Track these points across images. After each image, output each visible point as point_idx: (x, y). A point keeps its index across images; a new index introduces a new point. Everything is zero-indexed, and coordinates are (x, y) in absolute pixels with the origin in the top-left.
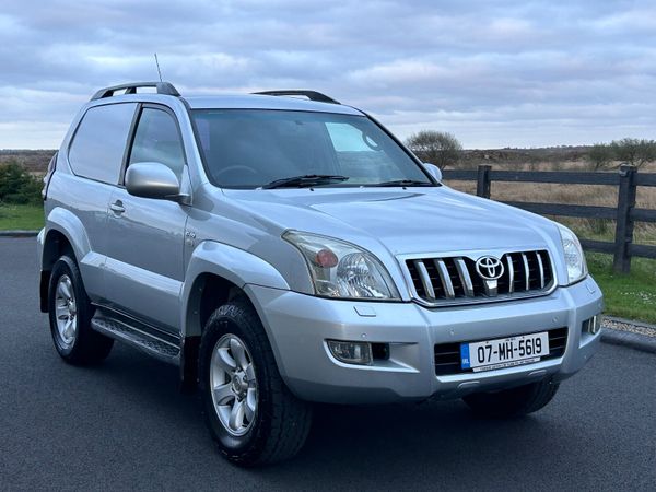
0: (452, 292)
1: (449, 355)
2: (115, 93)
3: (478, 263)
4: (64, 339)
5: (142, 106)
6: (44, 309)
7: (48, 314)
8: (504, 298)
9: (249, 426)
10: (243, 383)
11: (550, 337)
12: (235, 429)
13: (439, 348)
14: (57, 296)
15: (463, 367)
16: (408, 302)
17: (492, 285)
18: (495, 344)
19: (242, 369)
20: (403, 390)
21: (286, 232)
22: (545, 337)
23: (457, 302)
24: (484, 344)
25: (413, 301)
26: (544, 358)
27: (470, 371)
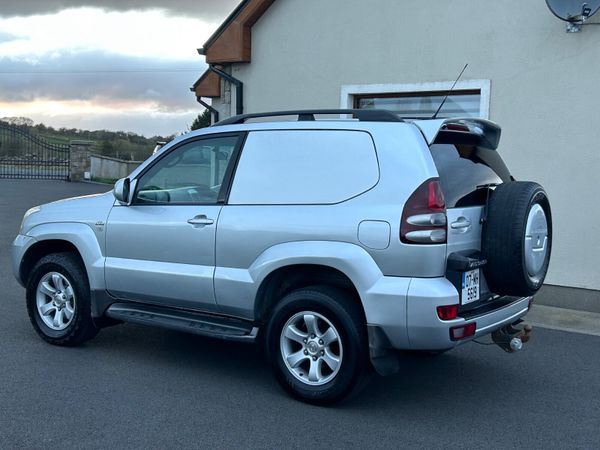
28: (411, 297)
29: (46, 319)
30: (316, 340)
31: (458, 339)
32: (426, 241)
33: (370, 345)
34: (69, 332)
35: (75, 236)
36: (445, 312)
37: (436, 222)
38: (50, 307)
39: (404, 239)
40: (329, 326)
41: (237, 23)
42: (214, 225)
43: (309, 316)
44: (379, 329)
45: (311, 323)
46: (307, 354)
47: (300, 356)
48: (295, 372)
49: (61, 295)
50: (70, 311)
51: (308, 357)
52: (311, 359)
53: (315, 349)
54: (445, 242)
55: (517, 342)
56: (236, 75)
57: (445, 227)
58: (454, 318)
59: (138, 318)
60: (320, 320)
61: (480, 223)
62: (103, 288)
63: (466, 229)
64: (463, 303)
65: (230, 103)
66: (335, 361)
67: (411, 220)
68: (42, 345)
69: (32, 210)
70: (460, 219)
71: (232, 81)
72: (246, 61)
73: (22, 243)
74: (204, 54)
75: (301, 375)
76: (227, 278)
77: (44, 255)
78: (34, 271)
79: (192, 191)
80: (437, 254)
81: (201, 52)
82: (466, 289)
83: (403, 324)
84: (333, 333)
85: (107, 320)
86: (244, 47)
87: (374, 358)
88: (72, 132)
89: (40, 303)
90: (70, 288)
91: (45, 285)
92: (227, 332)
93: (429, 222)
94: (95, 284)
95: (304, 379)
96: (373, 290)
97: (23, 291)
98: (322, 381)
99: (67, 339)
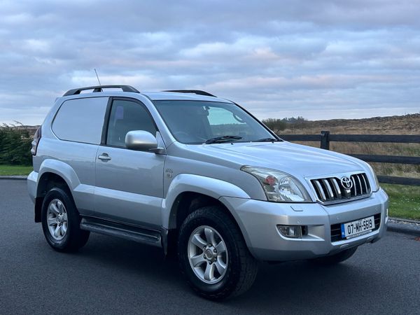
0: (332, 196)
1: (336, 230)
2: (82, 92)
3: (342, 181)
4: (54, 237)
5: (113, 99)
6: (37, 220)
7: (41, 223)
8: (353, 199)
9: (220, 278)
10: (214, 253)
11: (375, 218)
12: (209, 280)
13: (333, 227)
14: (48, 212)
15: (343, 237)
16: (315, 203)
17: (349, 191)
18: (354, 223)
19: (212, 245)
20: (317, 251)
21: (243, 167)
22: (372, 218)
23: (335, 202)
24: (350, 224)
25: (317, 202)
26: (373, 230)
27: (345, 239)
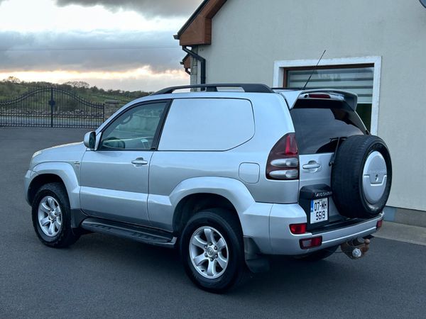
28: (273, 217)
29: (44, 229)
30: (213, 247)
31: (306, 248)
32: (283, 178)
33: (245, 251)
34: (58, 238)
35: (61, 171)
36: (296, 228)
37: (292, 164)
38: (47, 220)
39: (268, 176)
40: (220, 237)
41: (201, 16)
42: (148, 165)
43: (208, 230)
44: (251, 239)
45: (209, 234)
46: (207, 256)
47: (202, 258)
48: (199, 269)
49: (53, 212)
50: (59, 223)
51: (208, 258)
52: (209, 260)
53: (212, 253)
54: (298, 178)
55: (357, 252)
56: (201, 54)
57: (298, 168)
58: (303, 233)
59: (101, 229)
60: (215, 233)
61: (330, 165)
62: (79, 208)
63: (316, 169)
64: (311, 223)
65: (197, 74)
66: (224, 262)
67: (274, 162)
68: (41, 246)
69: (38, 153)
70: (311, 162)
71: (198, 58)
72: (208, 43)
73: (30, 176)
74: (178, 39)
75: (203, 271)
76: (156, 202)
77: (43, 185)
78: (36, 195)
79: (144, 141)
80: (293, 187)
81: (176, 37)
82: (315, 212)
83: (267, 236)
84: (223, 241)
85: (81, 231)
86: (206, 34)
87: (248, 260)
88: (117, 93)
89: (41, 217)
90: (58, 207)
91: (43, 205)
92: (156, 240)
93: (285, 165)
94: (74, 205)
95: (204, 274)
96: (247, 212)
97: (30, 208)
98: (216, 275)
99: (57, 243)
